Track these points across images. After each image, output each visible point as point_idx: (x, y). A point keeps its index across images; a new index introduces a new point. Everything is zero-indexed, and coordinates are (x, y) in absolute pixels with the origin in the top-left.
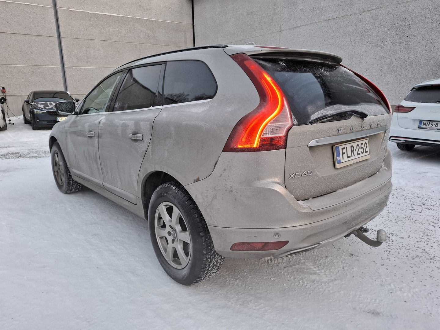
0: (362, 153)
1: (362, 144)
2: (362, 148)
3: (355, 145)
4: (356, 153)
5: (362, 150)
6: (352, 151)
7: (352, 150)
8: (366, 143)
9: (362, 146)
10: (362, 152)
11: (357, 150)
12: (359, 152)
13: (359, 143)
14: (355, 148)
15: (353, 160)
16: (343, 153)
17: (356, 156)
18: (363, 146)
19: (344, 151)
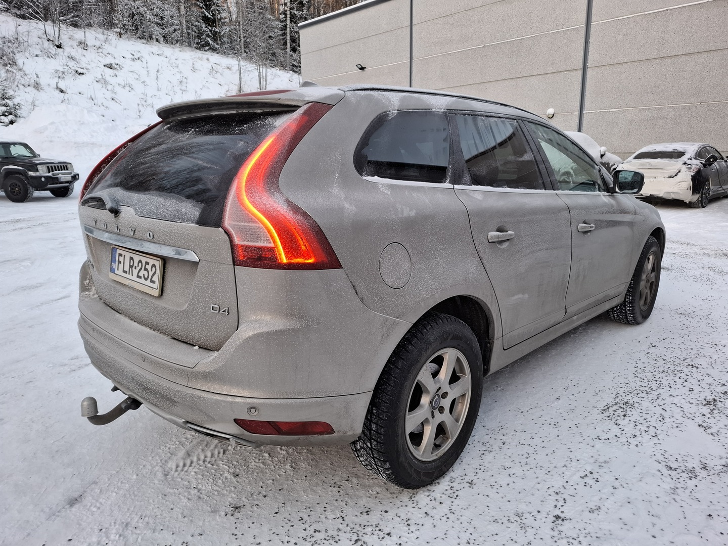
0: (146, 279)
1: (147, 263)
2: (146, 269)
3: (137, 258)
4: (135, 272)
5: (146, 273)
6: (131, 267)
7: (132, 264)
8: (154, 265)
9: (147, 267)
10: (146, 277)
11: (138, 269)
12: (141, 274)
13: (144, 260)
14: (136, 264)
15: (129, 281)
16: (119, 262)
17: (135, 278)
18: (149, 267)
19: (121, 259)
